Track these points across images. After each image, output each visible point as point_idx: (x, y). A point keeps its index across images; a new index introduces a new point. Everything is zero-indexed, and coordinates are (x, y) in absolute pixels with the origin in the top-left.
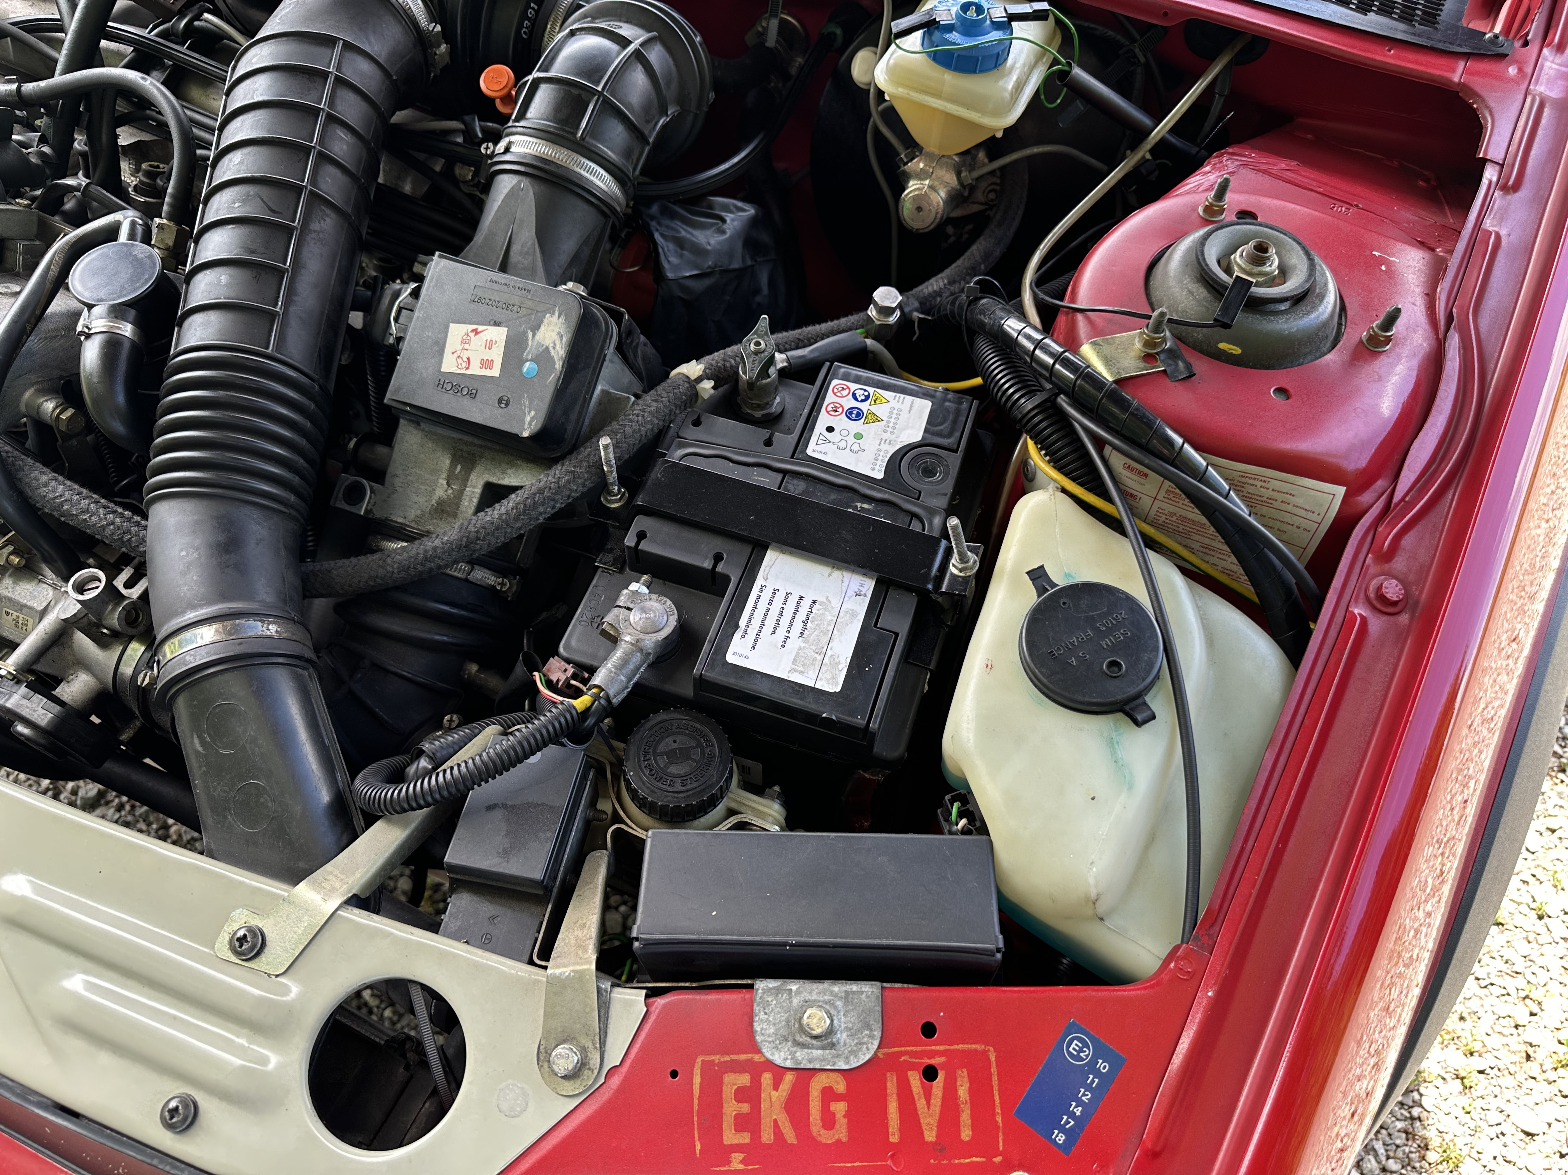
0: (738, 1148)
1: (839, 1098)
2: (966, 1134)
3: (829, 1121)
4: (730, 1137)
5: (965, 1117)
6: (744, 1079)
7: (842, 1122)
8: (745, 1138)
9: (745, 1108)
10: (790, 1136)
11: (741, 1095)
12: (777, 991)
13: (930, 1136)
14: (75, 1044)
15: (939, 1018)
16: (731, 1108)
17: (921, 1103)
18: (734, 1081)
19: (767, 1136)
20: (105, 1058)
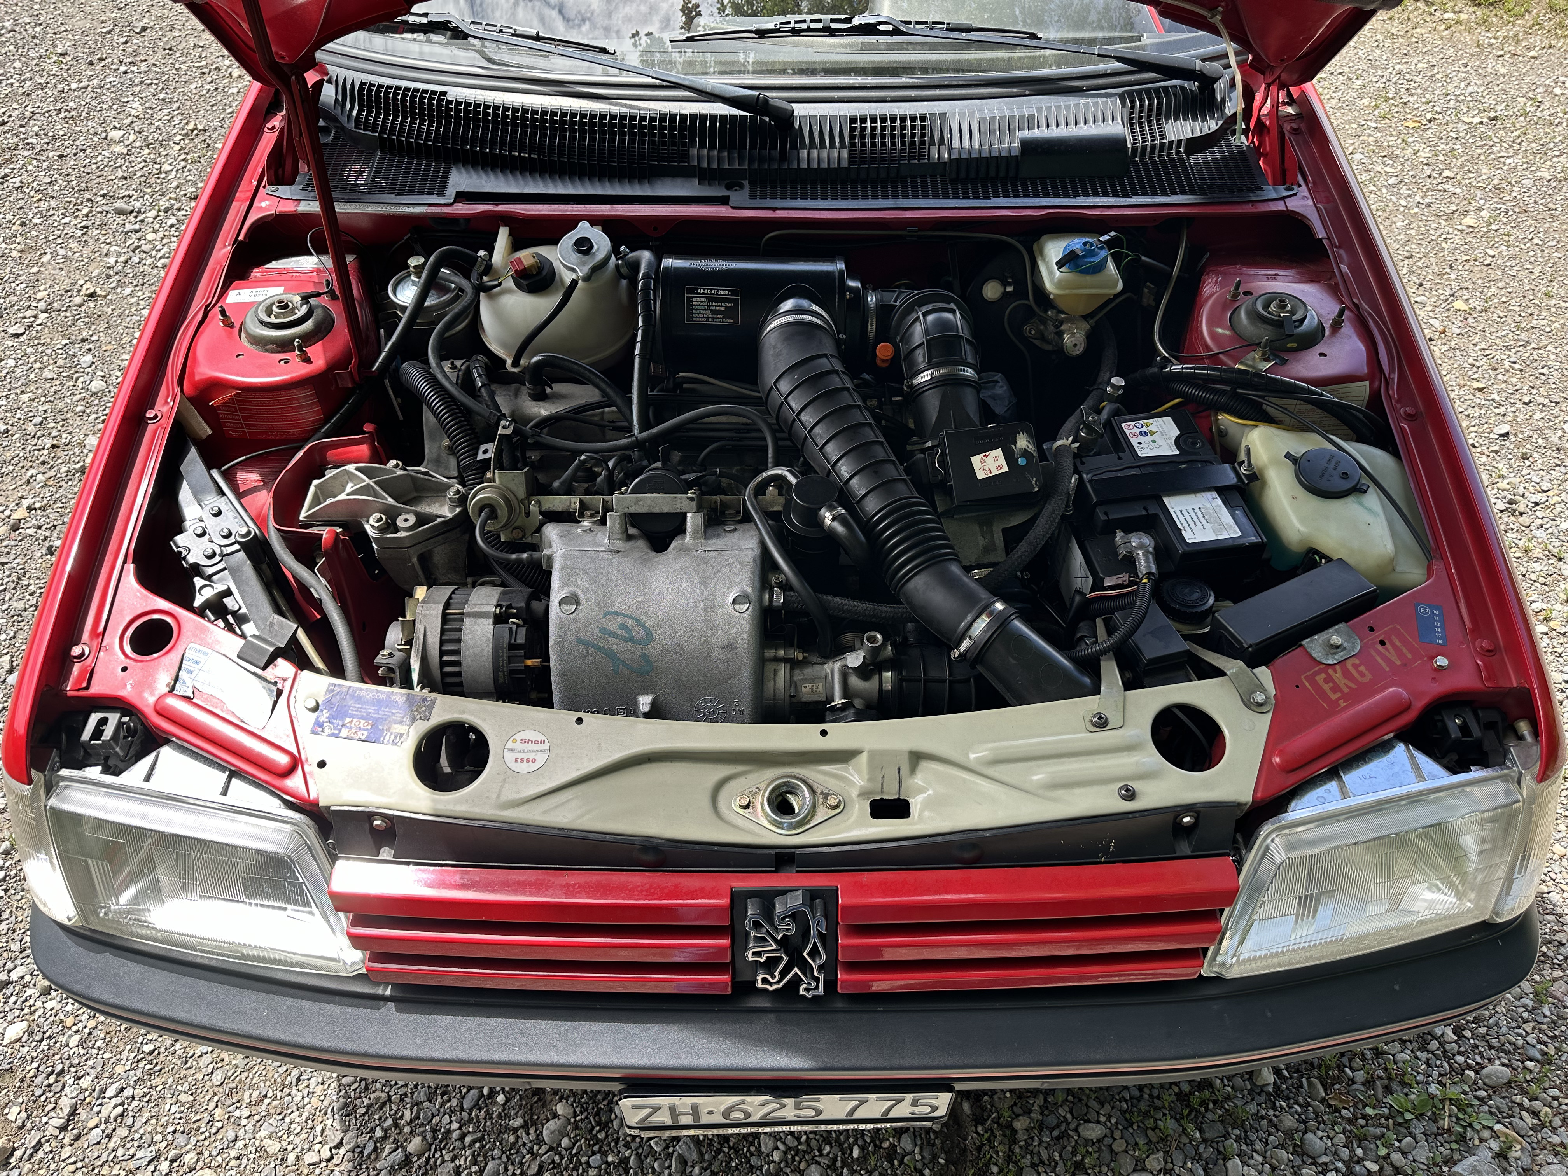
0: (1339, 699)
1: (1359, 665)
2: (1409, 656)
3: (1362, 675)
4: (1334, 697)
5: (1405, 650)
6: (1323, 676)
7: (1366, 672)
8: (1339, 695)
9: (1331, 685)
10: (1353, 686)
11: (1326, 681)
12: (1312, 641)
13: (1398, 663)
14: (1060, 793)
15: (1372, 623)
16: (1326, 687)
17: (1387, 654)
18: (1320, 678)
19: (1346, 690)
20: (1077, 791)
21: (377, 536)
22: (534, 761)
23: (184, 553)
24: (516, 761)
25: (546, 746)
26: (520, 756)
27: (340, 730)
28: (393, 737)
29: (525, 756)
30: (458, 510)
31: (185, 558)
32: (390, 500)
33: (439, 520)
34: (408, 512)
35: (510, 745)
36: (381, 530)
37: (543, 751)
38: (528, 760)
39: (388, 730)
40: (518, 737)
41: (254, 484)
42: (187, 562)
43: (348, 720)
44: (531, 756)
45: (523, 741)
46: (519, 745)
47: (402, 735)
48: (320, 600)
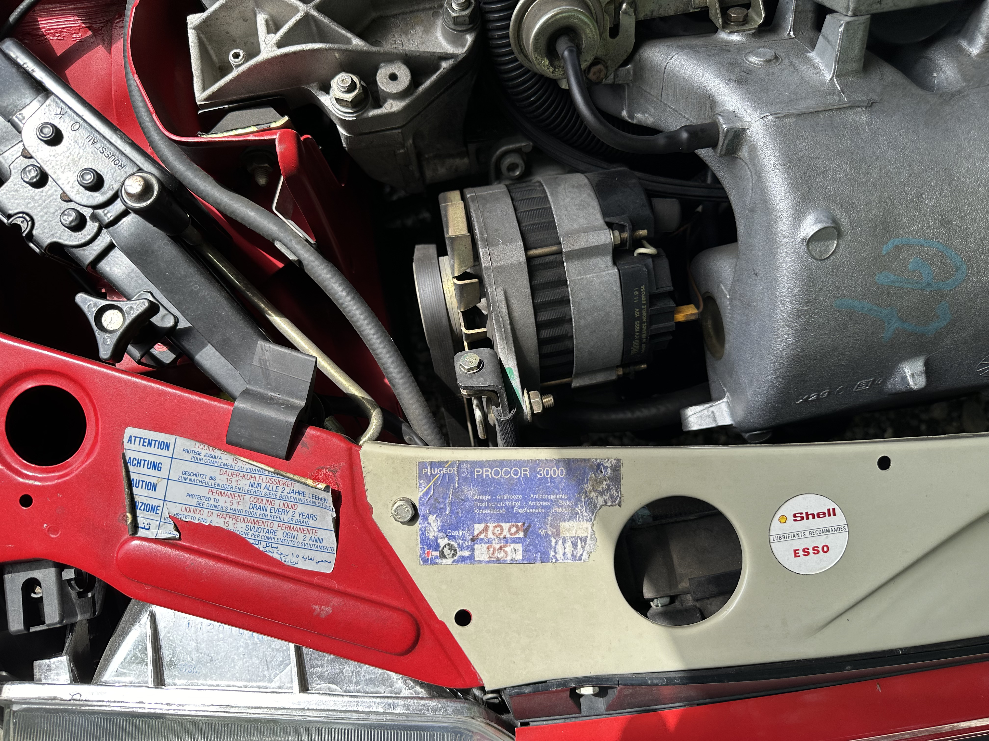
21: (351, 118)
22: (826, 549)
23: (25, 227)
24: (796, 555)
25: (839, 519)
26: (800, 544)
27: (472, 549)
28: (569, 545)
29: (809, 543)
30: (469, 38)
31: (30, 236)
32: (356, 42)
33: (445, 65)
34: (390, 58)
35: (776, 528)
36: (357, 104)
37: (837, 529)
38: (816, 550)
39: (558, 534)
40: (788, 509)
41: (76, 37)
42: (38, 245)
43: (478, 527)
44: (820, 542)
45: (799, 517)
46: (792, 526)
47: (584, 540)
48: (300, 262)
